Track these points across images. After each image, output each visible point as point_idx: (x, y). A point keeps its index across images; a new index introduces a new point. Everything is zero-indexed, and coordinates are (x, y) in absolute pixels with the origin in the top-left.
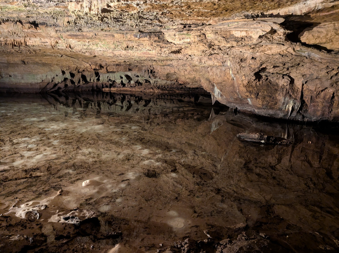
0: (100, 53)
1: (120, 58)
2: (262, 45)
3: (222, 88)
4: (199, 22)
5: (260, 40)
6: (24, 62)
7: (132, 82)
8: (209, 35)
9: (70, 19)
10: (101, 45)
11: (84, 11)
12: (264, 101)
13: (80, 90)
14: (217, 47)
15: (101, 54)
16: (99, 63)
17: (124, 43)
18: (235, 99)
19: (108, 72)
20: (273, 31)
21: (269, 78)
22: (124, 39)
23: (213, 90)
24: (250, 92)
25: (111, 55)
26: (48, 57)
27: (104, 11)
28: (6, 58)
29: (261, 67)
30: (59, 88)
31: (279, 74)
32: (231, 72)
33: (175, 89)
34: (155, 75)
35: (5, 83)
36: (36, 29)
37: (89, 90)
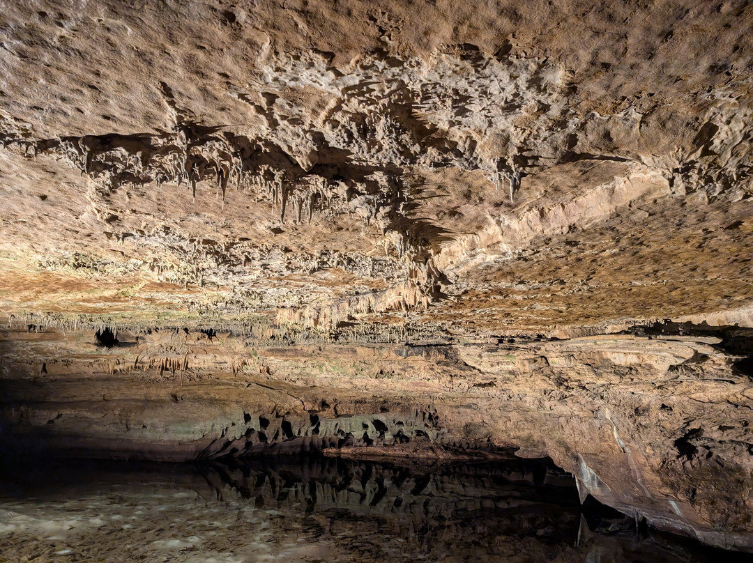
0: (325, 382)
1: (365, 391)
2: (681, 382)
3: (599, 466)
4: (530, 333)
5: (673, 375)
6: (175, 398)
7: (388, 436)
8: (556, 360)
9: (277, 332)
10: (329, 368)
11: (305, 325)
12: (713, 512)
13: (275, 453)
14: (577, 383)
15: (327, 384)
16: (321, 397)
17: (376, 364)
18: (635, 498)
19: (337, 416)
20: (700, 358)
21: (715, 452)
22: (376, 357)
23: (578, 469)
24: (672, 486)
25: (348, 386)
26: (222, 387)
27: (341, 324)
28: (145, 390)
29: (689, 428)
30: (235, 450)
31: (739, 443)
32: (615, 434)
33: (484, 449)
34: (439, 425)
35: (130, 441)
36: (211, 339)
37: (294, 454)
